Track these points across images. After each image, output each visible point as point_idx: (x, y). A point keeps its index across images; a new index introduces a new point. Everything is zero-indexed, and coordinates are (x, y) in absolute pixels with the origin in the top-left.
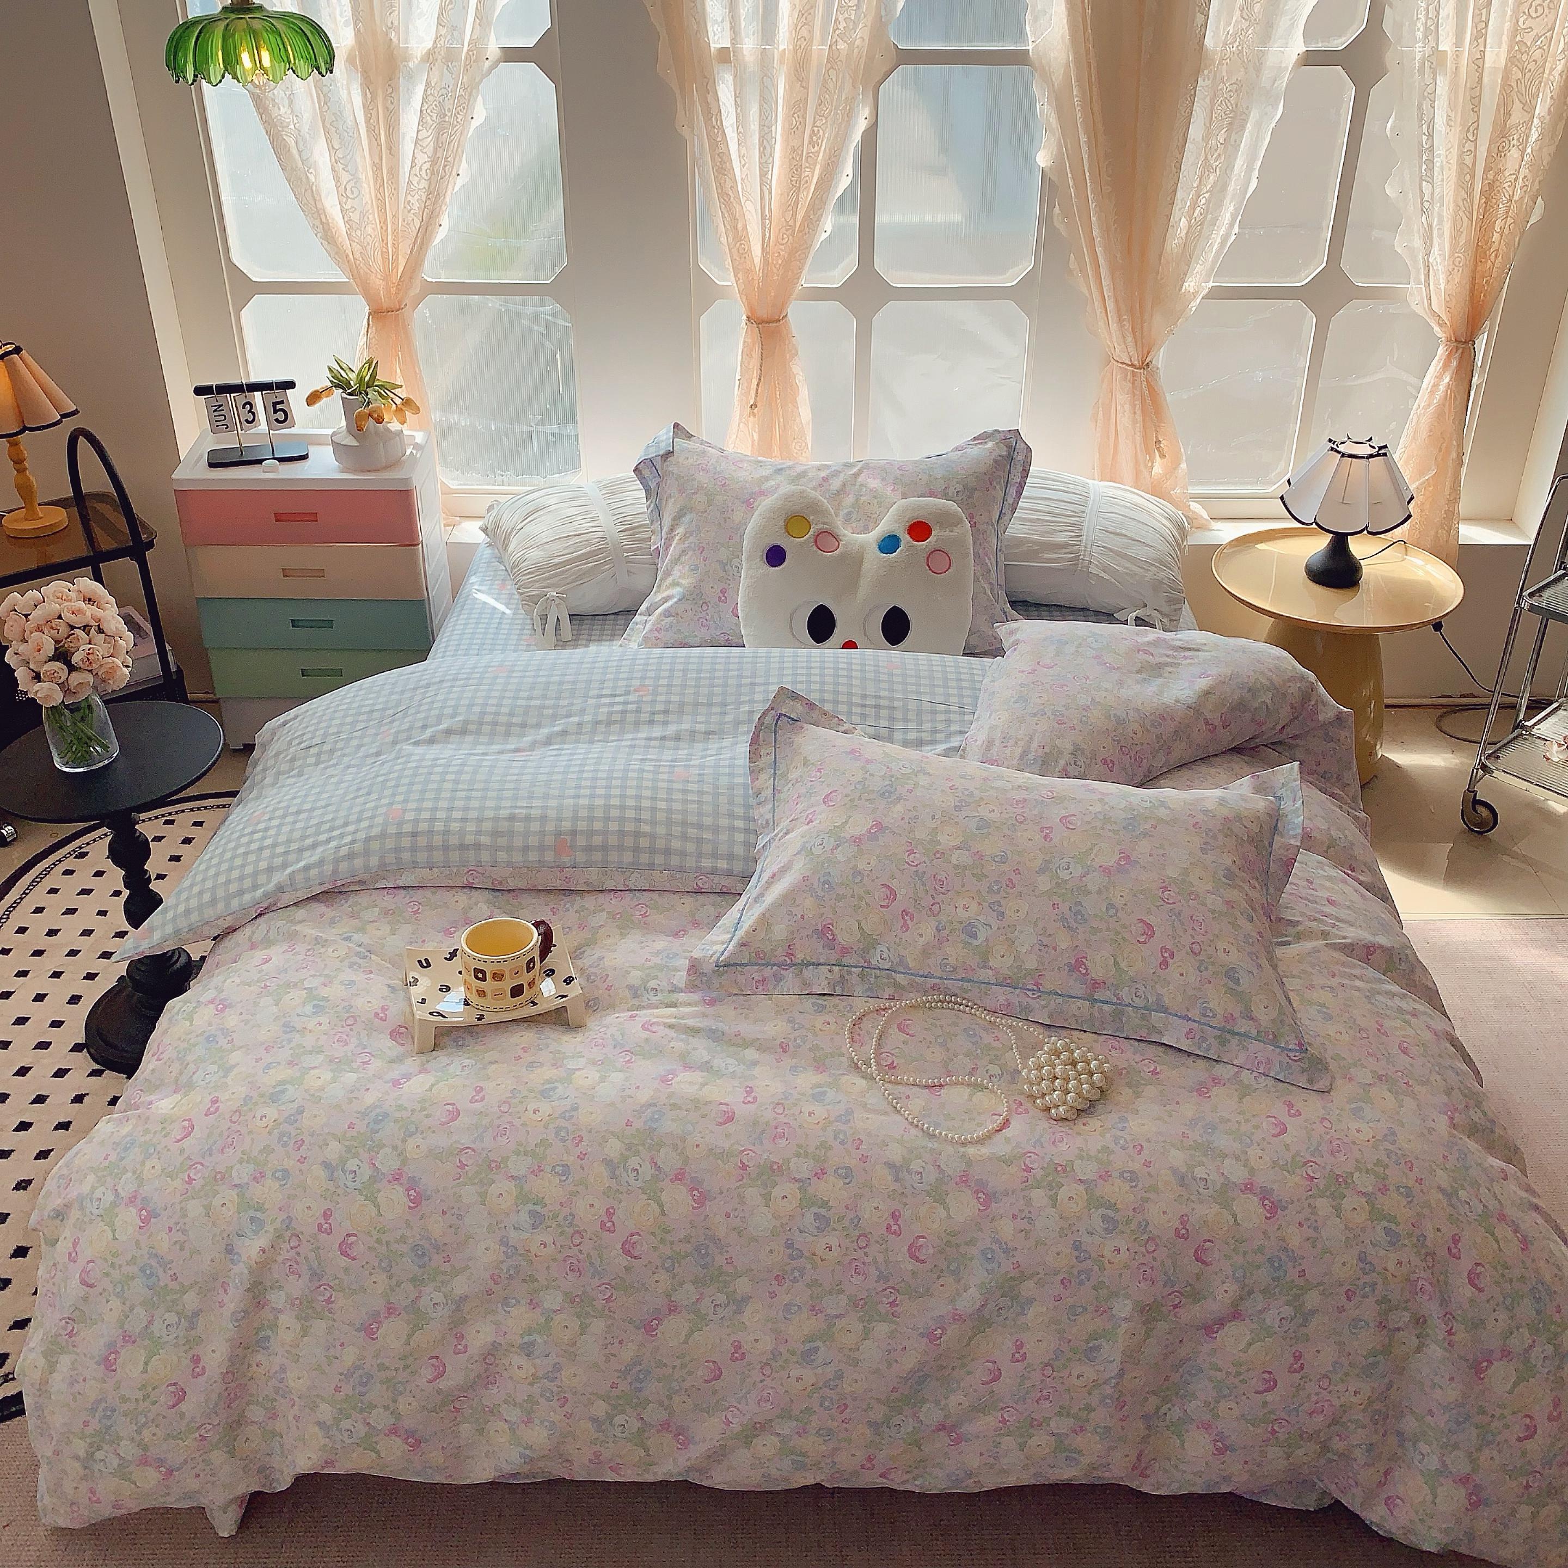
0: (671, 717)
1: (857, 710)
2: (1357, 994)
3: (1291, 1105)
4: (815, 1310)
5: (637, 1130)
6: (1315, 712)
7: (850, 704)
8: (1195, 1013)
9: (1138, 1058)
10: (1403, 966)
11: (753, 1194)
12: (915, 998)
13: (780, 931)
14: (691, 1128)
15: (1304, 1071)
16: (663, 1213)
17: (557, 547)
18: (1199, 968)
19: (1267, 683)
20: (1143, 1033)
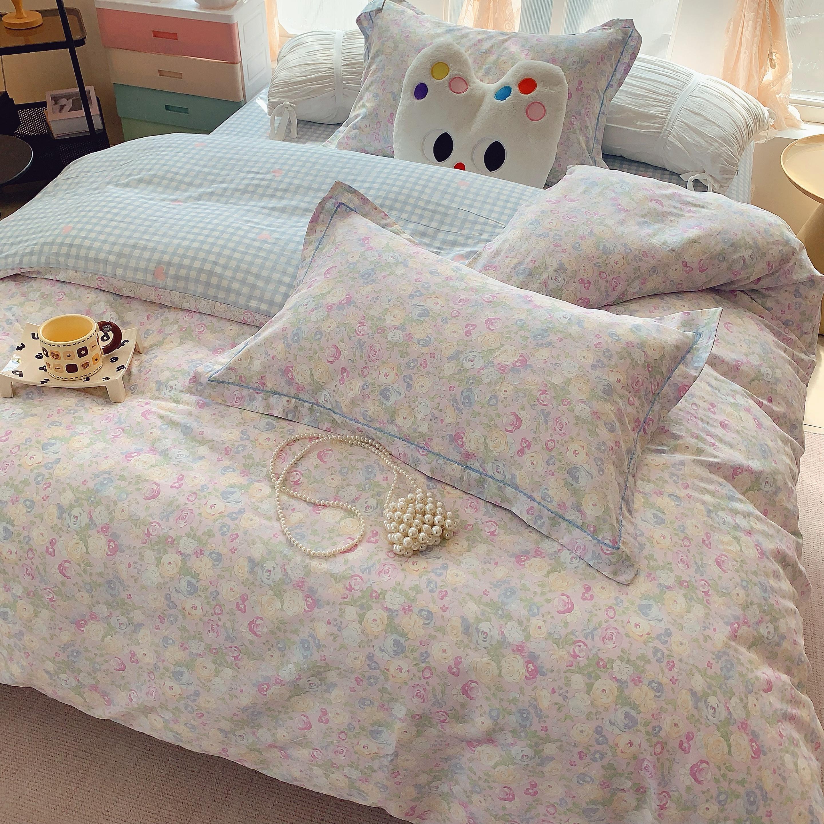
0: (288, 195)
1: (419, 212)
2: (702, 507)
3: (588, 589)
4: (184, 647)
5: (88, 489)
6: (790, 272)
7: (415, 206)
8: (537, 496)
9: (486, 518)
10: (768, 488)
11: (150, 555)
12: (345, 434)
13: (257, 365)
14: (124, 496)
15: (611, 563)
16: (87, 553)
17: (297, 71)
18: (547, 461)
19: (751, 242)
20: (499, 502)
